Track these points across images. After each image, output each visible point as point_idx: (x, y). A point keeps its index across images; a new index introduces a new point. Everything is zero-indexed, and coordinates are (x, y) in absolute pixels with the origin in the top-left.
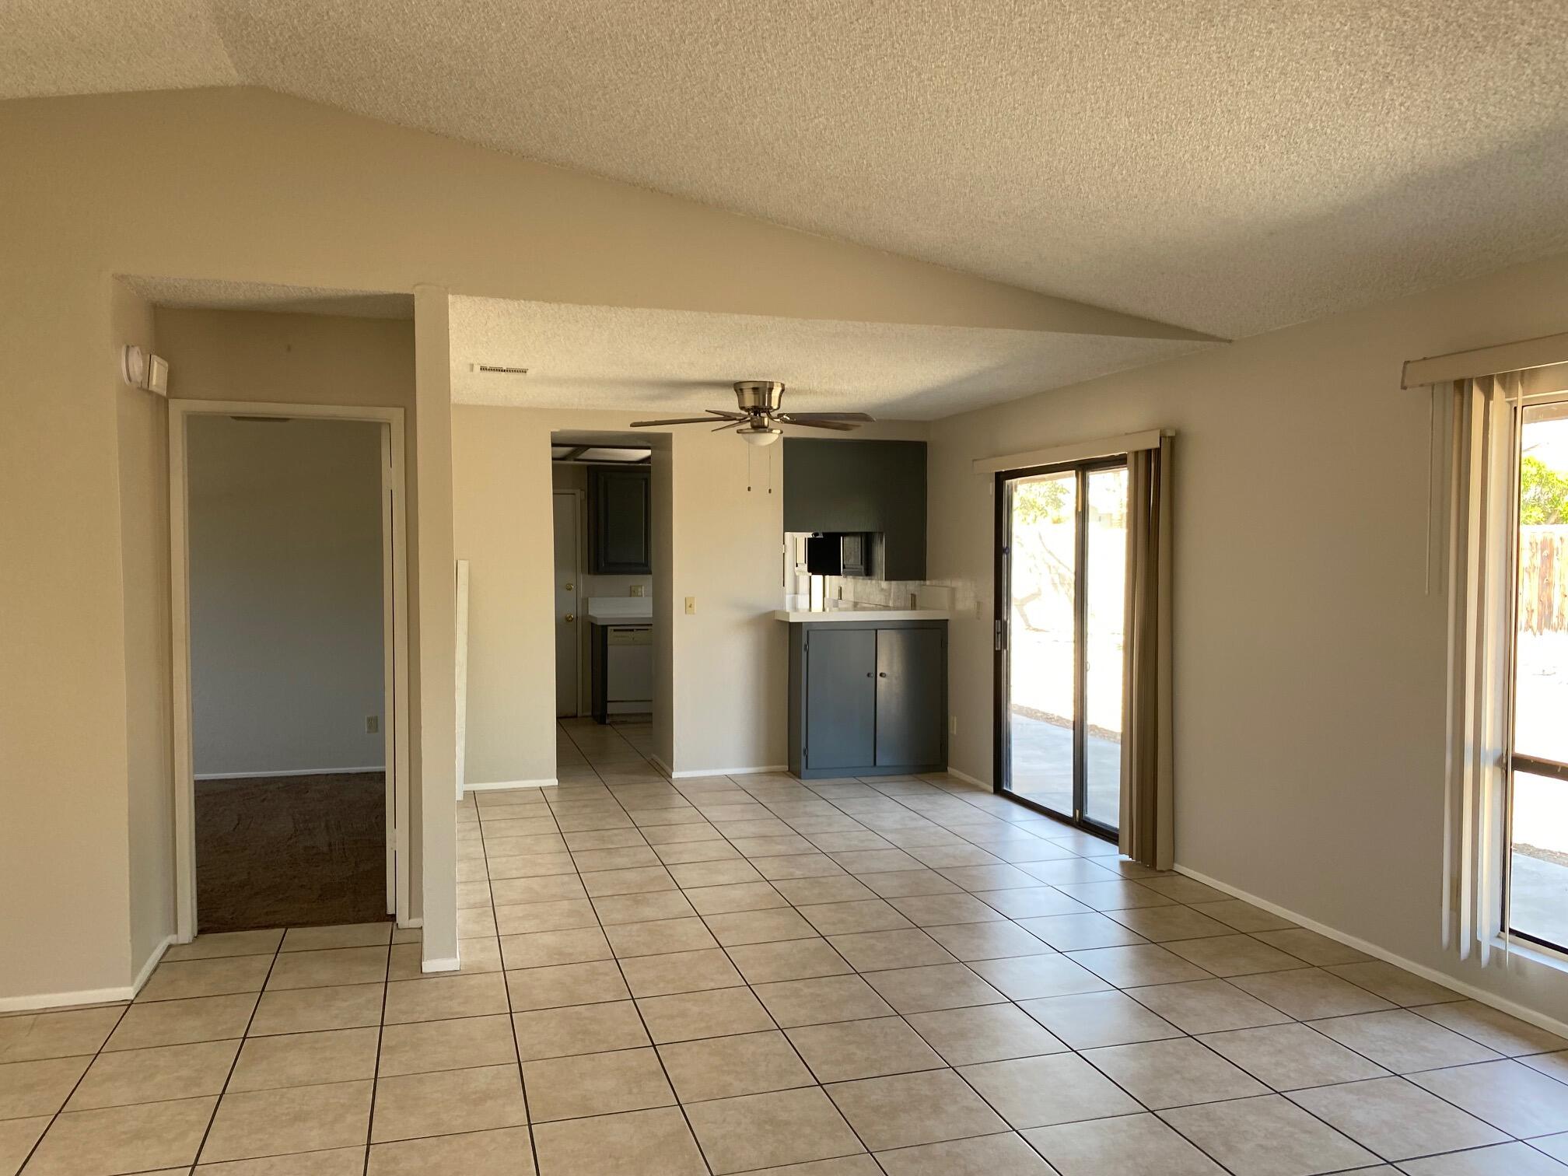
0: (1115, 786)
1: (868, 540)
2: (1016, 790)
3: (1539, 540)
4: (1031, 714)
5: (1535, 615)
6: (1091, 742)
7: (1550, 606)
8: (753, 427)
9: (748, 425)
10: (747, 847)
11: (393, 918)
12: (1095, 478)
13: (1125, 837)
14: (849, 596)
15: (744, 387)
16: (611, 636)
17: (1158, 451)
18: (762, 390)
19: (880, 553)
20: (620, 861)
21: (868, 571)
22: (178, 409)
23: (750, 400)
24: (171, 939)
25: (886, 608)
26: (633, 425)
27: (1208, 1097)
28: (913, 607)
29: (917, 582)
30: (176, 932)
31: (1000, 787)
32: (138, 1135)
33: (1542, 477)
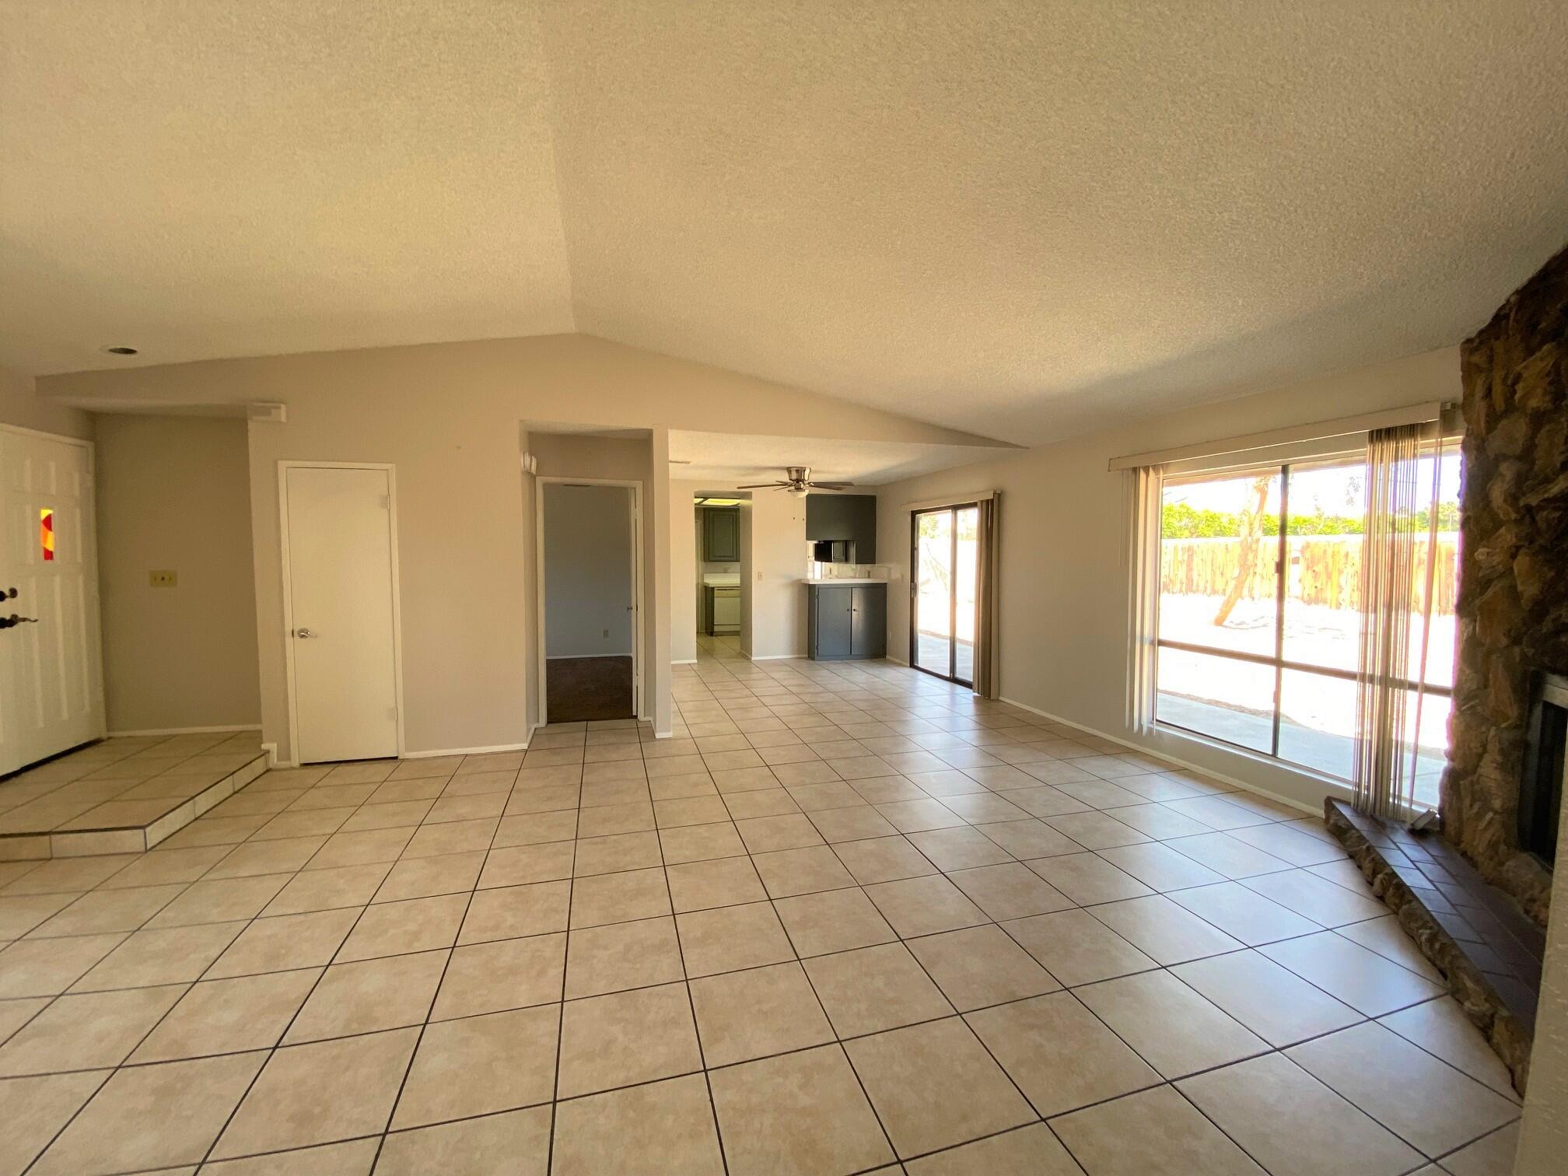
0: (971, 664)
1: (846, 544)
2: (920, 665)
3: (1187, 546)
4: (927, 633)
5: (1184, 585)
6: (958, 646)
7: (1192, 580)
8: (796, 489)
9: (793, 488)
10: (794, 689)
11: (636, 717)
12: (960, 513)
13: (975, 686)
14: (835, 572)
15: (792, 469)
16: (716, 592)
17: (992, 500)
18: (800, 471)
19: (853, 551)
20: (733, 695)
21: (847, 560)
22: (540, 481)
23: (794, 476)
24: (536, 725)
25: (855, 578)
26: (739, 488)
27: (1018, 787)
28: (869, 577)
29: (871, 565)
30: (538, 722)
31: (913, 665)
32: (549, 799)
33: (1189, 514)
